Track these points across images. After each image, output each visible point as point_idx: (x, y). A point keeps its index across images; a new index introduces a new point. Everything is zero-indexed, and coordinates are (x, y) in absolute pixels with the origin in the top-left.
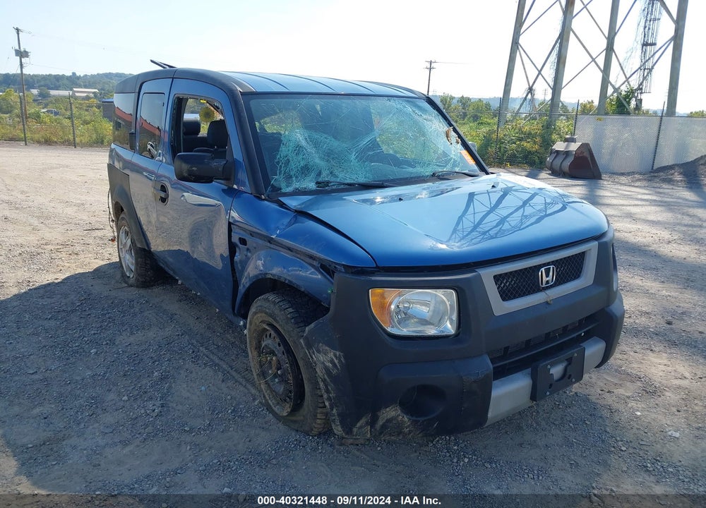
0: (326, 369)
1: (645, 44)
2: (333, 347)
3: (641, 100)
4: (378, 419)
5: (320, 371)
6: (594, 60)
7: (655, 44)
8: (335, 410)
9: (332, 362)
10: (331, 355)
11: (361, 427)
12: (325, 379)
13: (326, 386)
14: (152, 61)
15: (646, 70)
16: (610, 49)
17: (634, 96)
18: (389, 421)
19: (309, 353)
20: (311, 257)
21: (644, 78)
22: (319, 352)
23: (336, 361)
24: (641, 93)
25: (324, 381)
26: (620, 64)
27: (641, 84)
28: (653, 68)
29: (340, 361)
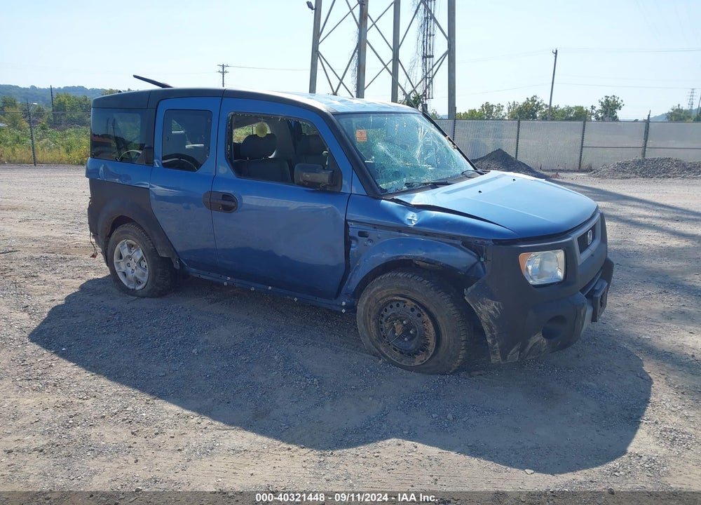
0: (491, 315)
1: (425, 57)
2: (493, 299)
3: (426, 105)
4: (528, 344)
5: (484, 318)
6: (386, 66)
7: (433, 56)
8: (497, 344)
9: (494, 309)
10: (493, 305)
11: (513, 353)
12: (490, 323)
13: (491, 328)
14: (135, 76)
15: (428, 78)
16: (396, 59)
17: (420, 102)
18: (535, 344)
19: (475, 306)
20: (453, 238)
21: (427, 87)
22: (483, 304)
23: (497, 309)
24: (426, 99)
25: (489, 324)
26: (406, 74)
27: (425, 91)
28: (433, 77)
29: (500, 309)
